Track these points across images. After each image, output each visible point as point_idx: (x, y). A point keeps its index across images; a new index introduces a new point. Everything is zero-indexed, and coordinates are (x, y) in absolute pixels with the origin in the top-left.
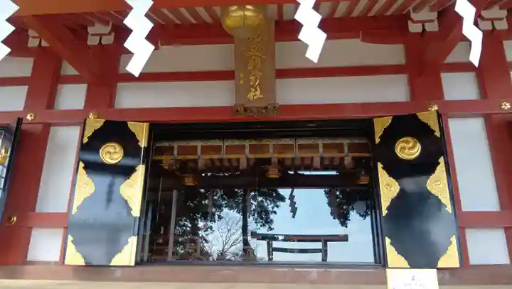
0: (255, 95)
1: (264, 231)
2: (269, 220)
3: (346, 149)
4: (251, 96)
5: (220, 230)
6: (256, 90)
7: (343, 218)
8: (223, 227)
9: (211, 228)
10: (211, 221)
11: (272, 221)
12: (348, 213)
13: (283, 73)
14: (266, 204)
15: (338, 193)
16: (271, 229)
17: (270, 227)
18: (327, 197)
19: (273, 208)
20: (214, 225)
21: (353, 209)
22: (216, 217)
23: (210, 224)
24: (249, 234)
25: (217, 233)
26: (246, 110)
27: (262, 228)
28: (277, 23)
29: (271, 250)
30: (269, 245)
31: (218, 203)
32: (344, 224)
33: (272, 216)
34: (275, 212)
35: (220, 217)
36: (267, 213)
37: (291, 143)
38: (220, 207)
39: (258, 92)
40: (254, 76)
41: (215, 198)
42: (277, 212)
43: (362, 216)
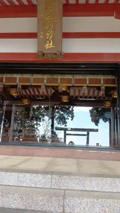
0: (49, 46)
1: (63, 126)
2: (65, 122)
3: (102, 82)
4: (47, 46)
5: (43, 126)
6: (50, 42)
7: (97, 122)
8: (44, 124)
9: (39, 124)
10: (39, 122)
11: (67, 122)
12: (99, 120)
13: (67, 35)
14: (64, 115)
15: (95, 111)
16: (66, 126)
17: (65, 125)
18: (90, 113)
19: (67, 117)
20: (41, 123)
21: (101, 118)
22: (42, 120)
23: (38, 122)
24: (55, 128)
25: (41, 126)
26: (43, 55)
27: (62, 125)
28: (64, 5)
29: (65, 135)
30: (65, 133)
31: (43, 114)
32: (97, 124)
33: (67, 120)
34: (68, 119)
35: (43, 120)
36: (65, 118)
37: (71, 78)
38: (43, 116)
39: (51, 44)
40: (49, 33)
41: (41, 111)
42: (69, 119)
43: (105, 121)
